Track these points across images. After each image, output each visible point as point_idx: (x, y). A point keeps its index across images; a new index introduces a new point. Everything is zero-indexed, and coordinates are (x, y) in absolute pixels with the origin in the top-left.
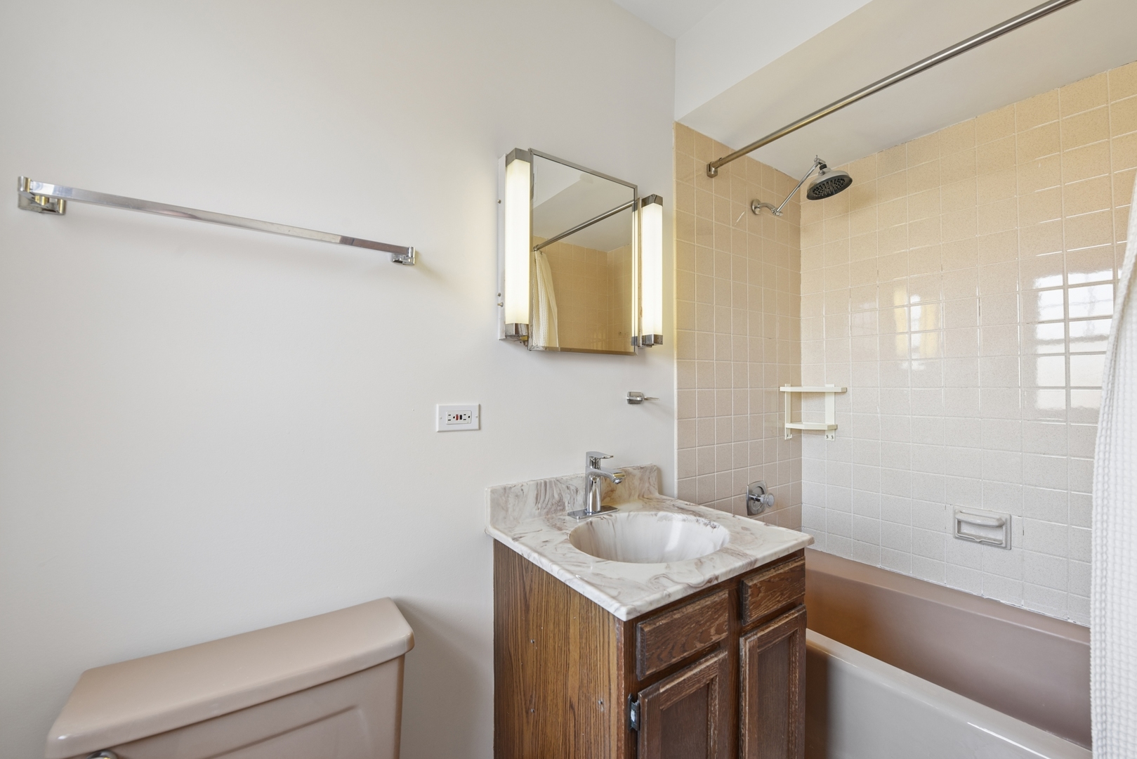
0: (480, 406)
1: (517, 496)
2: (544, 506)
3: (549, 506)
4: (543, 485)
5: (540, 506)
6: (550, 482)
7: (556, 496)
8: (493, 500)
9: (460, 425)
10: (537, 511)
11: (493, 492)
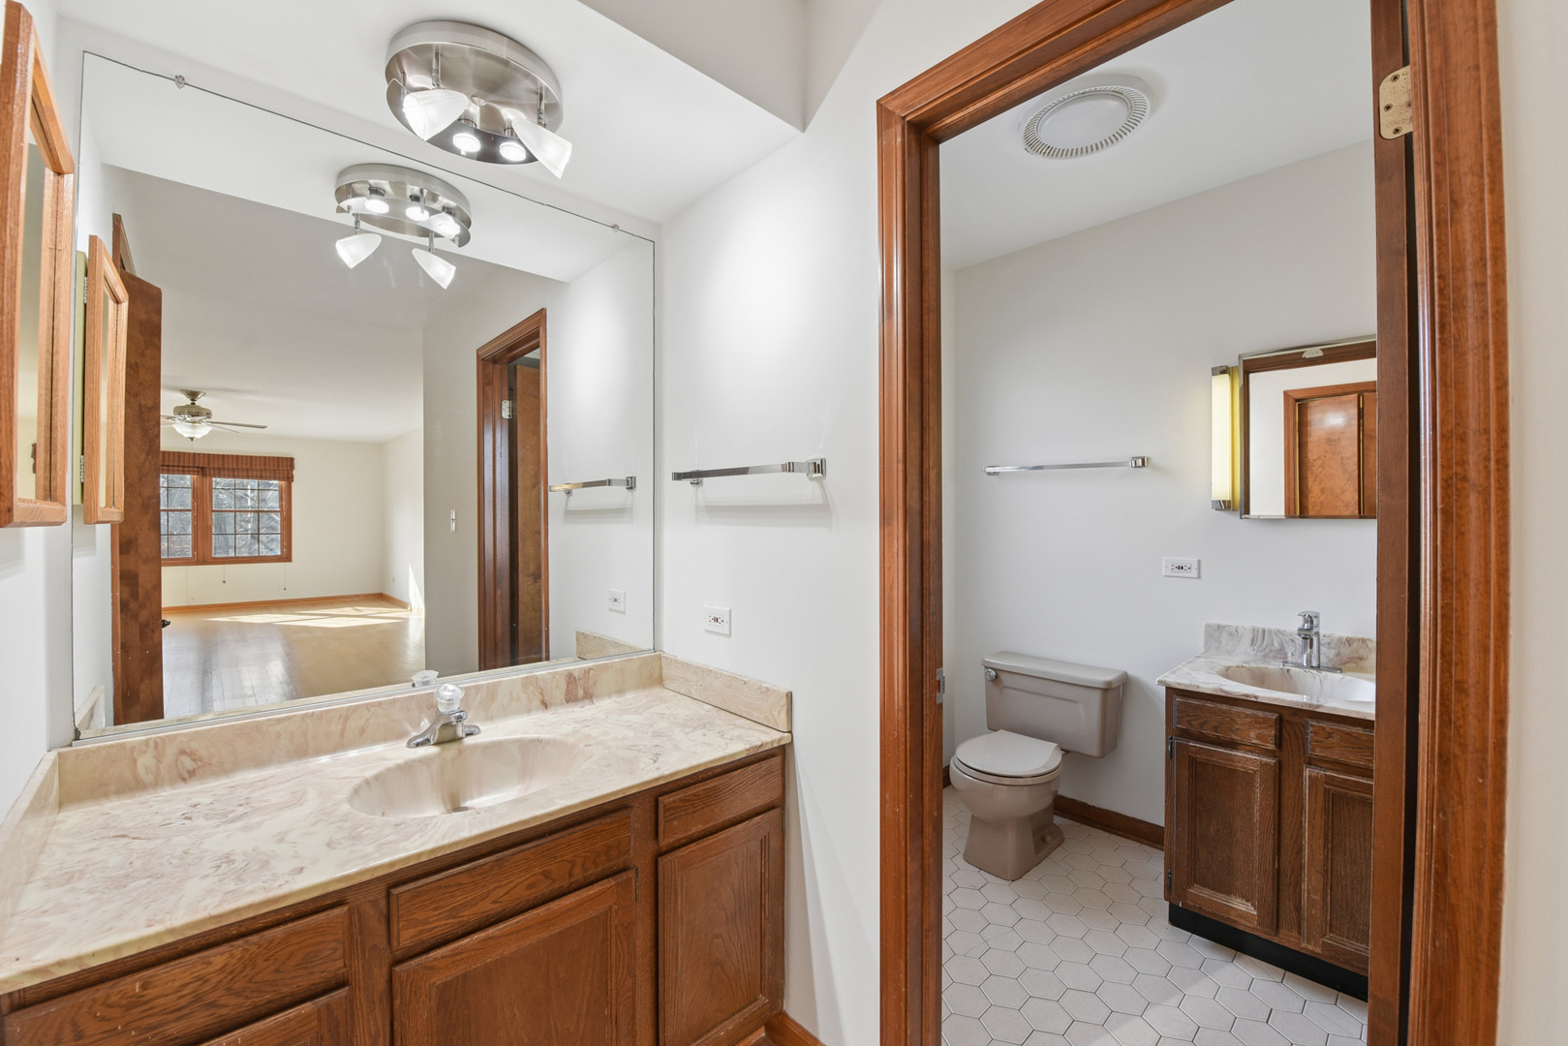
0: (1199, 562)
1: (1231, 634)
2: (1261, 649)
3: (1267, 651)
4: (1260, 632)
5: (1256, 648)
6: (1270, 631)
7: (1276, 645)
8: (1207, 632)
9: (1181, 573)
10: (1252, 652)
11: (1208, 626)
